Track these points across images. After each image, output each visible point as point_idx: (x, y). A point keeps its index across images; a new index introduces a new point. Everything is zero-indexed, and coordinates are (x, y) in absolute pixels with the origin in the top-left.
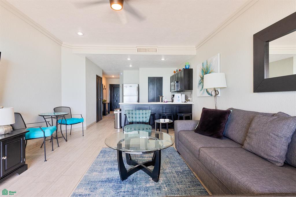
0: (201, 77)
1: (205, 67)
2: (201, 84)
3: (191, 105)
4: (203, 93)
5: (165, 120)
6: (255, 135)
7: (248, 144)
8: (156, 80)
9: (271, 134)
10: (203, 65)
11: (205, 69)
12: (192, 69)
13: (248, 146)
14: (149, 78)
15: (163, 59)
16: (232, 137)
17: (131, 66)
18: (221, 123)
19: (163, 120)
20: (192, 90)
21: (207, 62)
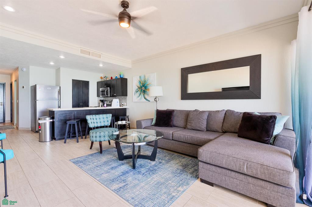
0: (138, 87)
1: (143, 79)
2: (138, 92)
3: (125, 109)
4: (141, 99)
5: (123, 121)
6: (193, 121)
7: (190, 126)
8: (82, 84)
9: (201, 119)
10: (140, 78)
11: (143, 81)
12: (127, 79)
13: (190, 127)
14: (73, 80)
15: (101, 65)
16: (177, 125)
17: (52, 63)
18: (171, 118)
19: (121, 122)
20: (127, 96)
21: (145, 76)
